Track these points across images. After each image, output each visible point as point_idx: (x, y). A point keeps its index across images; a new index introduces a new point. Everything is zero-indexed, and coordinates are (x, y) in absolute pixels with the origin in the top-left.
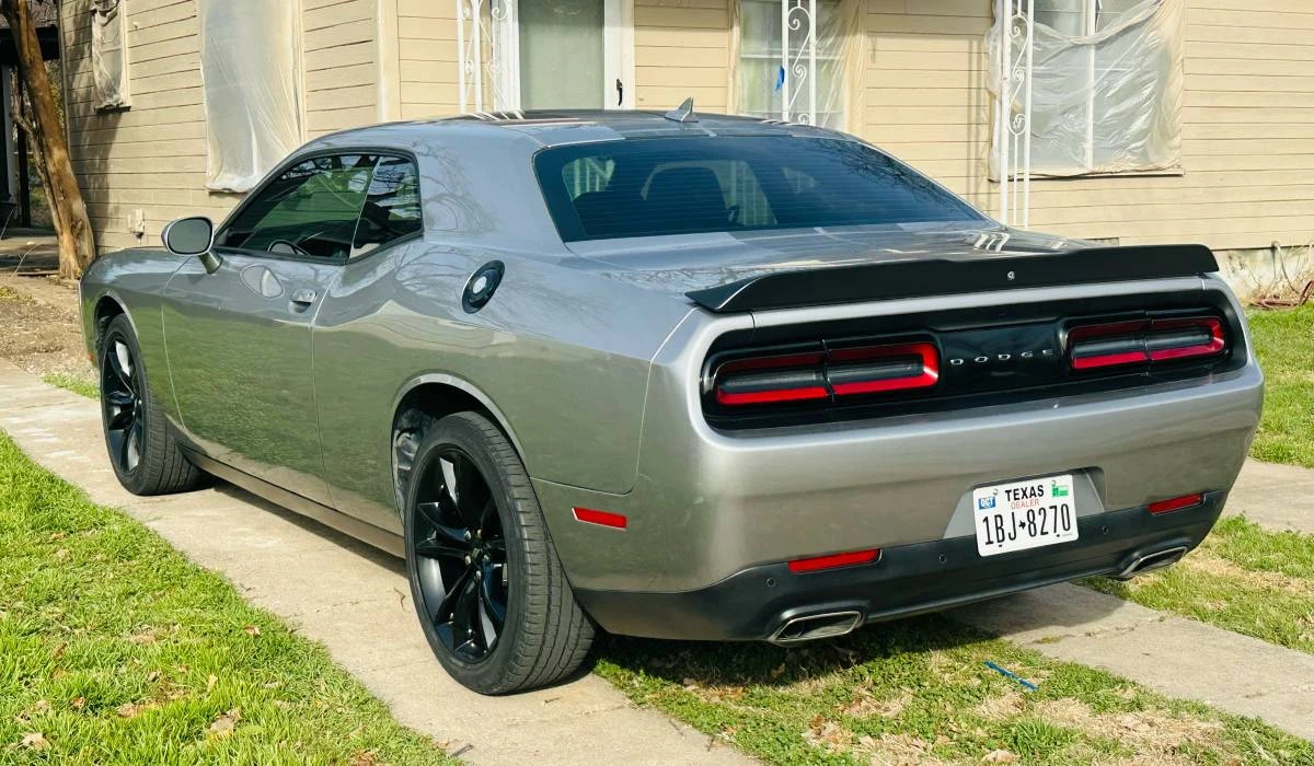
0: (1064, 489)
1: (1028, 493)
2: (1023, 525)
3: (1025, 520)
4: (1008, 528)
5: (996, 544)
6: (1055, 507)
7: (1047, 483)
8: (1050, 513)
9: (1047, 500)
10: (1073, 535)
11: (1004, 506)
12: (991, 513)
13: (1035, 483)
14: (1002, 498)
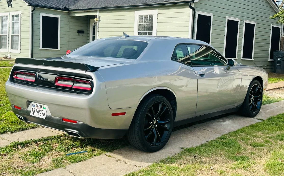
0: (45, 108)
1: (40, 106)
2: (37, 112)
3: (38, 111)
4: (35, 112)
5: (33, 114)
6: (43, 111)
7: (43, 105)
8: (42, 111)
9: (42, 109)
10: (44, 118)
11: (36, 107)
12: (34, 108)
13: (41, 105)
14: (36, 105)
